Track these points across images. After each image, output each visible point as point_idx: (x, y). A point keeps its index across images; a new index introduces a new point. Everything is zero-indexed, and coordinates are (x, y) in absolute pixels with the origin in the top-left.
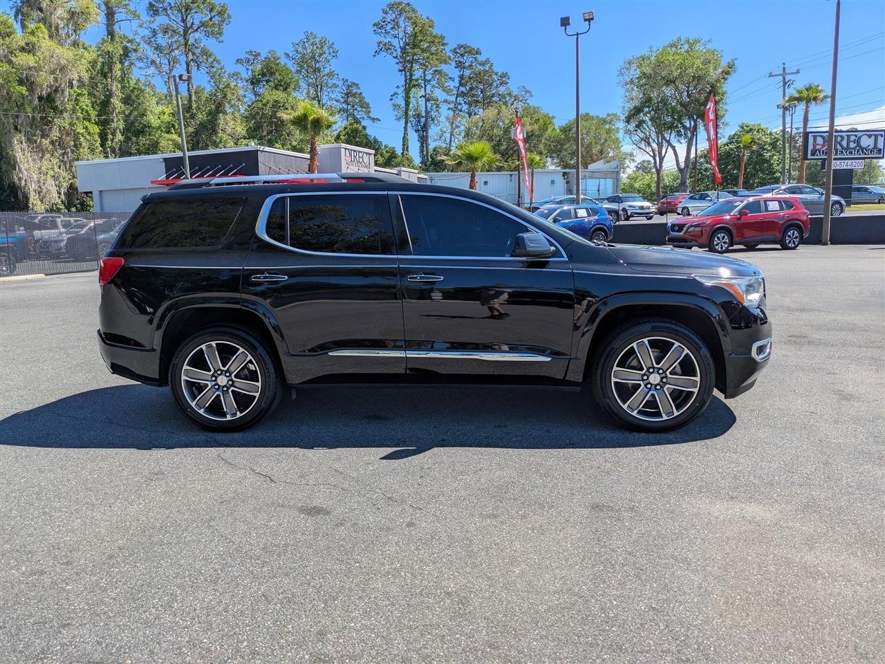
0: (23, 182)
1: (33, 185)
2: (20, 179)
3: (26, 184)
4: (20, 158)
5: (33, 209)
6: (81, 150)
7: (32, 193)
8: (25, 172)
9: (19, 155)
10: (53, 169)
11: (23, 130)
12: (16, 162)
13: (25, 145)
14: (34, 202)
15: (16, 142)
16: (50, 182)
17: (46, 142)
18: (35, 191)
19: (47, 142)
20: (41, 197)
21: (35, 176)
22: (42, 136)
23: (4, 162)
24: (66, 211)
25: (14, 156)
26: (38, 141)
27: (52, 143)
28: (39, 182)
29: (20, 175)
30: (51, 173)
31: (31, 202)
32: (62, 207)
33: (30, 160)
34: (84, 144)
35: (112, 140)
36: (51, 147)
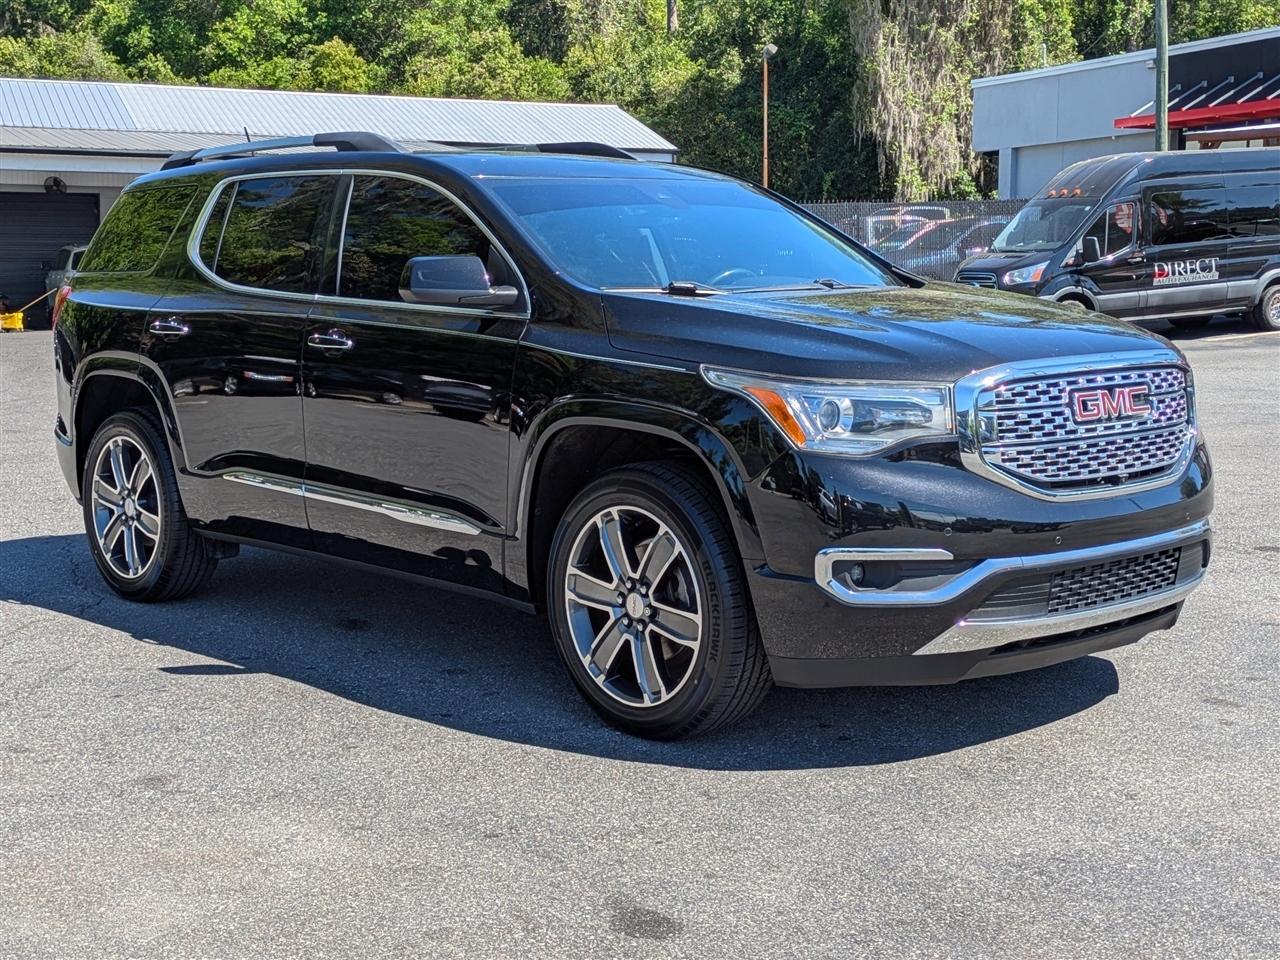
0: (889, 133)
1: (909, 138)
2: (883, 126)
3: (895, 137)
4: (887, 79)
5: (903, 195)
6: (1025, 49)
7: (906, 158)
8: (895, 109)
9: (885, 71)
10: (955, 98)
11: (901, 11)
12: (877, 87)
13: (899, 48)
14: (908, 178)
15: (881, 41)
16: (948, 129)
17: (948, 35)
18: (912, 152)
19: (950, 35)
20: (923, 166)
21: (915, 117)
22: (942, 23)
23: (858, 88)
24: (980, 198)
25: (876, 73)
26: (932, 33)
27: (962, 35)
28: (922, 130)
29: (885, 116)
30: (952, 107)
31: (900, 179)
32: (972, 189)
33: (909, 79)
34: (1031, 34)
35: (1125, 17)
36: (958, 46)
